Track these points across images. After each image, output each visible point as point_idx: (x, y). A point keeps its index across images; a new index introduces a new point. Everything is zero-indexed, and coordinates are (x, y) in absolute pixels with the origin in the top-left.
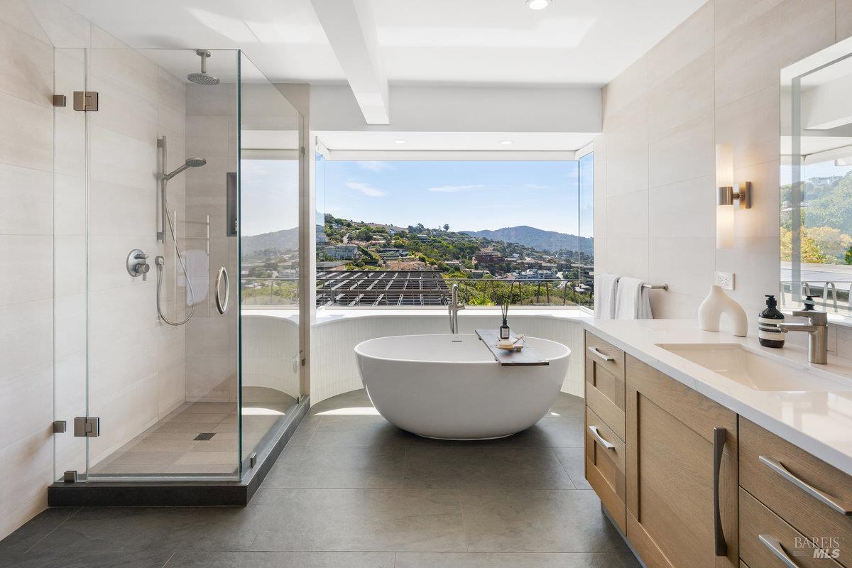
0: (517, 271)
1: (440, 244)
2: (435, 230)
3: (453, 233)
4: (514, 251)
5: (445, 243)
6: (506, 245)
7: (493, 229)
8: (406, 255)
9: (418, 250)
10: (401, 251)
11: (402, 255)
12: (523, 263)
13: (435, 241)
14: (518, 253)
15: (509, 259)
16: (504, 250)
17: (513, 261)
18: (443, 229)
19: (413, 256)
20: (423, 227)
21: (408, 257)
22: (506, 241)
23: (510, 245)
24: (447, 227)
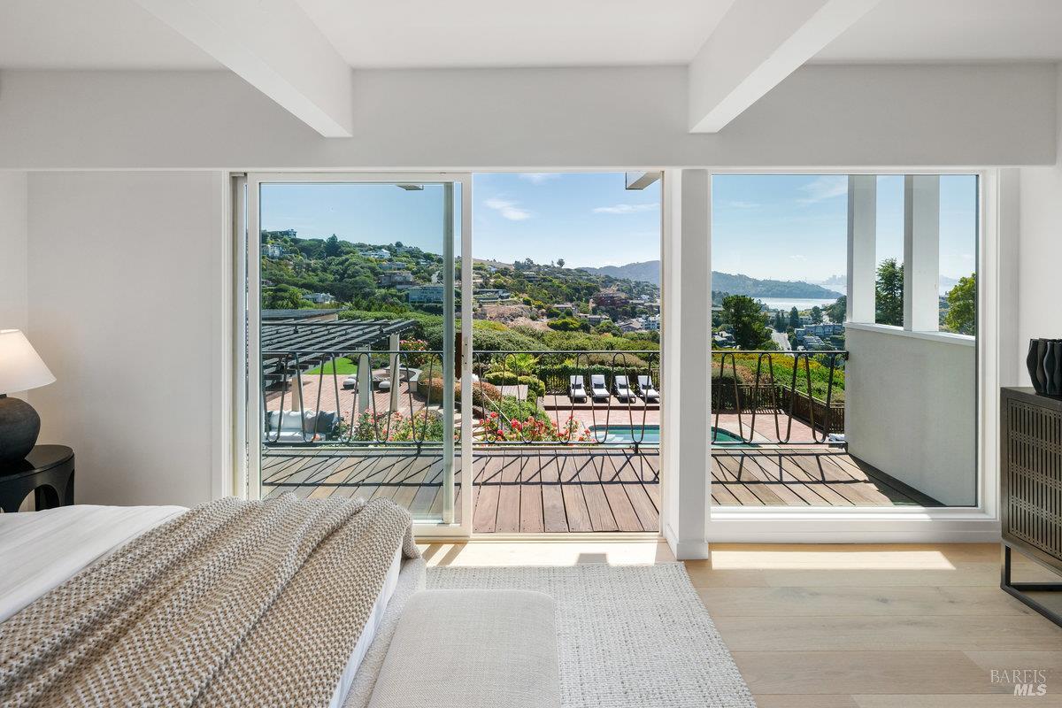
0: (644, 316)
1: (550, 284)
2: (547, 266)
3: (569, 270)
4: (643, 292)
5: (556, 282)
6: (633, 284)
7: (618, 265)
8: (508, 297)
9: (523, 291)
10: (501, 292)
11: (502, 297)
12: (651, 306)
13: (545, 280)
14: (648, 294)
15: (635, 301)
16: (630, 291)
17: (639, 304)
18: (556, 265)
19: (515, 299)
20: (532, 263)
21: (510, 299)
22: (633, 279)
23: (638, 284)
24: (561, 263)
